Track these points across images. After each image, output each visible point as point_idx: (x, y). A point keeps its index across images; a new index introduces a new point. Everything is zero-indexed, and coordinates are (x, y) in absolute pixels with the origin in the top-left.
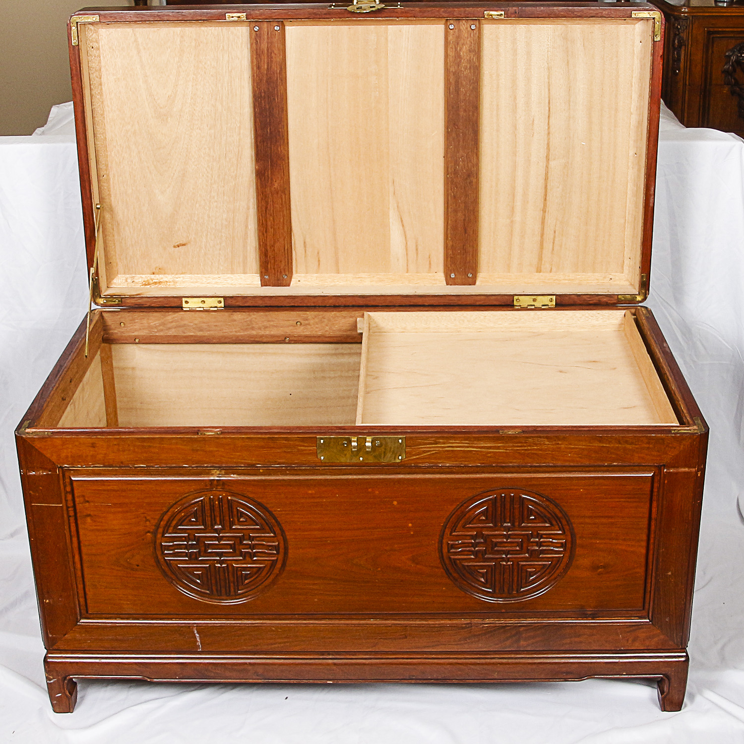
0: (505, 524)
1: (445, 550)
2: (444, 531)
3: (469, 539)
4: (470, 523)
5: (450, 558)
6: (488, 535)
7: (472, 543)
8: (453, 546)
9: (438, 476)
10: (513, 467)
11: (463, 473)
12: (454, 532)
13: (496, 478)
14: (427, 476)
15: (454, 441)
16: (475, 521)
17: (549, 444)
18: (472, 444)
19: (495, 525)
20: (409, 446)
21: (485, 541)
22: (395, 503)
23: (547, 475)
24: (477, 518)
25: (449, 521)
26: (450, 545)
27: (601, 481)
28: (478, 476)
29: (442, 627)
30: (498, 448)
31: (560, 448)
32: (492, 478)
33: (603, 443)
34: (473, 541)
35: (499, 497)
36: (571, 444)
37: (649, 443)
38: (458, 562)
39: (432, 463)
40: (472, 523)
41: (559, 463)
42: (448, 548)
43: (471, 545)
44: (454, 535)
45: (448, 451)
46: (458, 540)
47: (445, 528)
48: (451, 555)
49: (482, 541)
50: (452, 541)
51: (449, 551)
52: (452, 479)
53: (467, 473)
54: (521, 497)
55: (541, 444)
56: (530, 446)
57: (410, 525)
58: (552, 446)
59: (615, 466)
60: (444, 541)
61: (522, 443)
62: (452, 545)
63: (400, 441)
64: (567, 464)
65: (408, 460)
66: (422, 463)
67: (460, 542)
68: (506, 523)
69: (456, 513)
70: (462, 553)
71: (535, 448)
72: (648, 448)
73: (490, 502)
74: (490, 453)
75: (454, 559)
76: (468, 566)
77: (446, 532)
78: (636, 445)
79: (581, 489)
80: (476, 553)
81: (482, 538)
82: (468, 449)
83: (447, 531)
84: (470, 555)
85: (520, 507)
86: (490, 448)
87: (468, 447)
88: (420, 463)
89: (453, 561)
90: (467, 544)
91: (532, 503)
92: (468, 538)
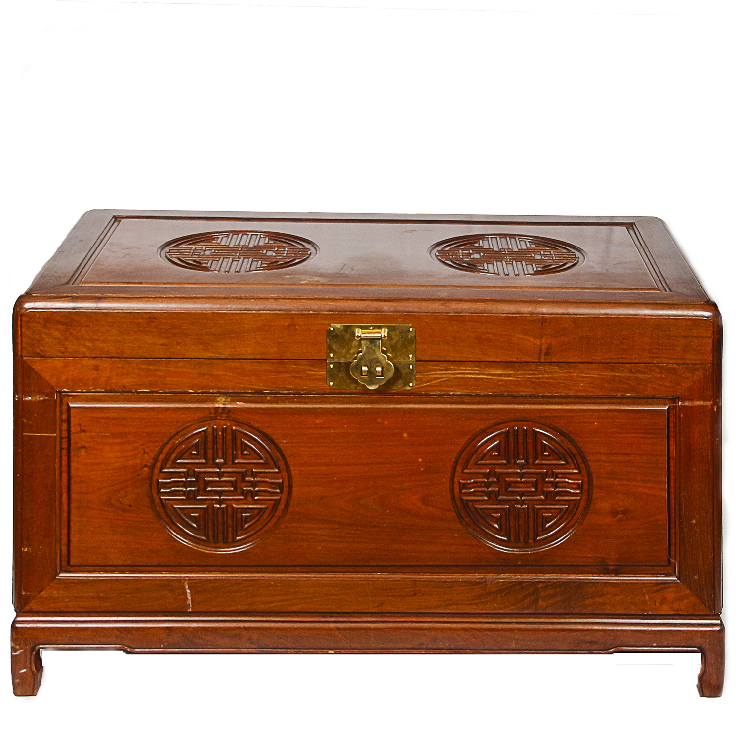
0: (518, 462)
1: (457, 490)
2: (456, 468)
3: (482, 478)
4: (482, 460)
5: (462, 500)
6: (501, 474)
7: (484, 482)
8: (464, 486)
9: (448, 406)
10: (525, 396)
11: (474, 403)
12: (466, 469)
13: (509, 409)
14: (438, 406)
15: (464, 368)
16: (487, 457)
17: (560, 373)
18: (483, 371)
19: (508, 462)
20: (420, 373)
21: (498, 479)
22: (405, 435)
23: (560, 407)
24: (489, 453)
25: (460, 456)
26: (462, 484)
27: (616, 414)
28: (489, 406)
29: (454, 583)
30: (510, 375)
31: (572, 377)
32: (505, 409)
33: (615, 372)
34: (486, 480)
35: (511, 430)
36: (582, 373)
37: (661, 373)
38: (470, 504)
39: (443, 391)
40: (484, 459)
41: (571, 393)
42: (460, 488)
43: (483, 485)
44: (466, 473)
45: (459, 378)
46: (471, 479)
47: (457, 465)
48: (463, 496)
49: (495, 480)
50: (464, 479)
51: (461, 492)
52: (464, 409)
53: (478, 403)
54: (534, 430)
55: (552, 372)
56: (542, 374)
57: (420, 460)
58: (562, 375)
59: (628, 397)
60: (456, 480)
61: (532, 370)
62: (464, 484)
63: (411, 367)
64: (580, 394)
65: (418, 388)
66: (433, 391)
67: (472, 481)
68: (520, 460)
69: (468, 448)
70: (475, 494)
71: (547, 376)
72: (661, 378)
73: (503, 436)
74: (501, 381)
75: (467, 501)
76: (481, 509)
77: (457, 469)
78: (648, 374)
79: (595, 422)
80: (488, 494)
81: (495, 477)
82: (479, 377)
83: (459, 469)
84: (483, 496)
85: (533, 442)
86: (501, 375)
87: (479, 374)
88: (430, 391)
89: (465, 503)
90: (479, 484)
91: (546, 438)
92: (481, 476)
